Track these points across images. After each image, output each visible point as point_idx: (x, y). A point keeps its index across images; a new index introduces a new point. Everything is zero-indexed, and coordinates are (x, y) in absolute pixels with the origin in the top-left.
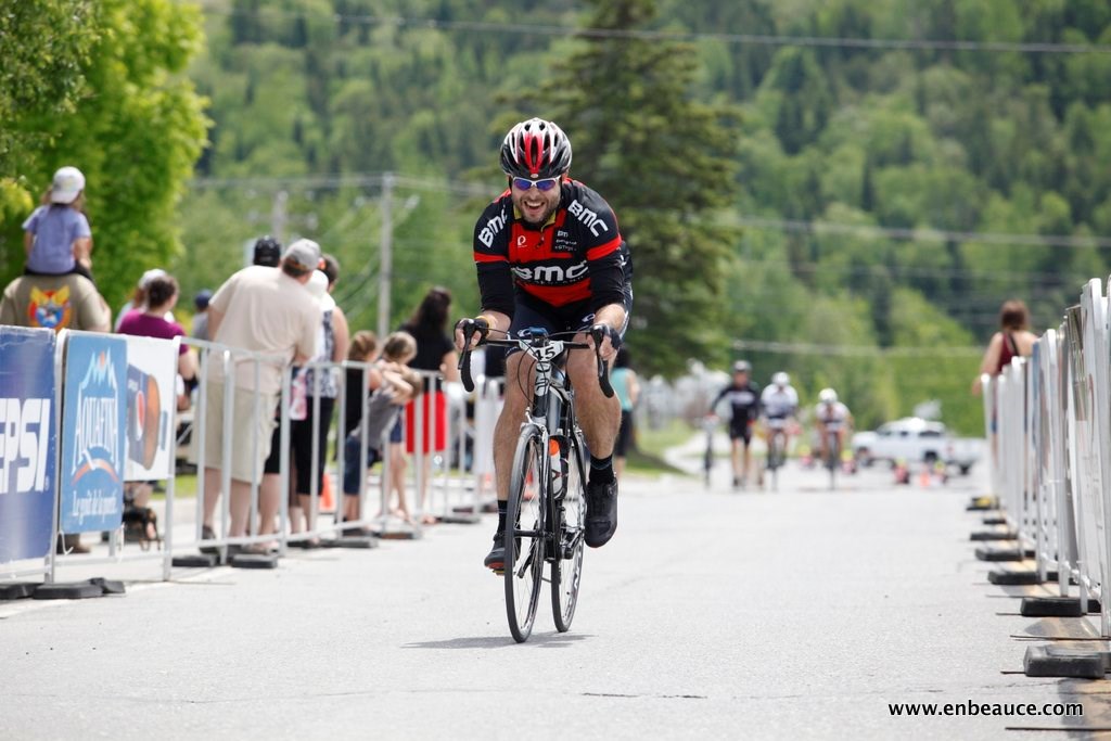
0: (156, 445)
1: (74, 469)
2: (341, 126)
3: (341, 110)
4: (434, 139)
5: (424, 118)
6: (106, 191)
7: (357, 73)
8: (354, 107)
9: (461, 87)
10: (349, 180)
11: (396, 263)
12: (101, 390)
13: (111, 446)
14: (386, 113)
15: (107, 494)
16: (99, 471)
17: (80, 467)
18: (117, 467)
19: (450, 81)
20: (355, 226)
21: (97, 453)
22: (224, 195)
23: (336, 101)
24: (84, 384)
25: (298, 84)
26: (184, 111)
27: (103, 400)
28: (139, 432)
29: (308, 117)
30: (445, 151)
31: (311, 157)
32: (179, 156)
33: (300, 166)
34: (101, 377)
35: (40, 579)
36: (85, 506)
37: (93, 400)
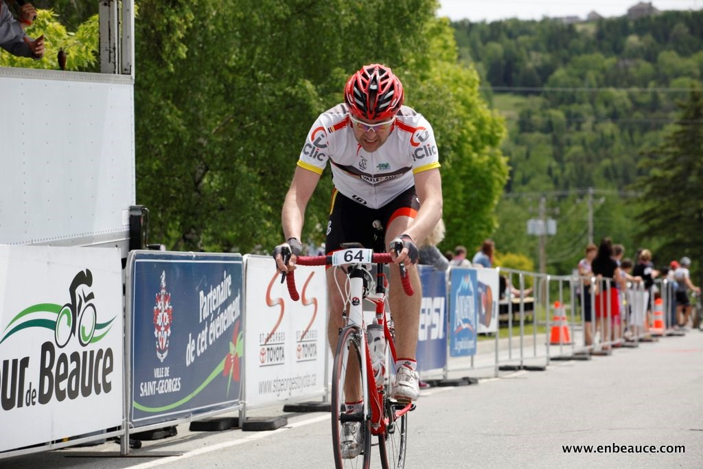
0: (491, 316)
1: (455, 329)
2: (569, 167)
3: (569, 160)
4: (611, 171)
5: (606, 162)
6: (465, 202)
7: (576, 143)
8: (575, 159)
9: (623, 148)
10: (573, 191)
11: (595, 228)
12: (466, 292)
13: (471, 318)
14: (589, 160)
15: (470, 339)
16: (467, 329)
17: (458, 327)
18: (474, 327)
19: (618, 145)
20: (576, 212)
21: (466, 321)
22: (517, 200)
23: (566, 157)
24: (459, 290)
25: (549, 149)
26: (499, 165)
27: (468, 297)
28: (484, 311)
29: (554, 164)
30: (616, 177)
31: (556, 182)
32: (497, 184)
33: (551, 186)
34: (467, 286)
35: (440, 378)
36: (461, 345)
37: (463, 297)
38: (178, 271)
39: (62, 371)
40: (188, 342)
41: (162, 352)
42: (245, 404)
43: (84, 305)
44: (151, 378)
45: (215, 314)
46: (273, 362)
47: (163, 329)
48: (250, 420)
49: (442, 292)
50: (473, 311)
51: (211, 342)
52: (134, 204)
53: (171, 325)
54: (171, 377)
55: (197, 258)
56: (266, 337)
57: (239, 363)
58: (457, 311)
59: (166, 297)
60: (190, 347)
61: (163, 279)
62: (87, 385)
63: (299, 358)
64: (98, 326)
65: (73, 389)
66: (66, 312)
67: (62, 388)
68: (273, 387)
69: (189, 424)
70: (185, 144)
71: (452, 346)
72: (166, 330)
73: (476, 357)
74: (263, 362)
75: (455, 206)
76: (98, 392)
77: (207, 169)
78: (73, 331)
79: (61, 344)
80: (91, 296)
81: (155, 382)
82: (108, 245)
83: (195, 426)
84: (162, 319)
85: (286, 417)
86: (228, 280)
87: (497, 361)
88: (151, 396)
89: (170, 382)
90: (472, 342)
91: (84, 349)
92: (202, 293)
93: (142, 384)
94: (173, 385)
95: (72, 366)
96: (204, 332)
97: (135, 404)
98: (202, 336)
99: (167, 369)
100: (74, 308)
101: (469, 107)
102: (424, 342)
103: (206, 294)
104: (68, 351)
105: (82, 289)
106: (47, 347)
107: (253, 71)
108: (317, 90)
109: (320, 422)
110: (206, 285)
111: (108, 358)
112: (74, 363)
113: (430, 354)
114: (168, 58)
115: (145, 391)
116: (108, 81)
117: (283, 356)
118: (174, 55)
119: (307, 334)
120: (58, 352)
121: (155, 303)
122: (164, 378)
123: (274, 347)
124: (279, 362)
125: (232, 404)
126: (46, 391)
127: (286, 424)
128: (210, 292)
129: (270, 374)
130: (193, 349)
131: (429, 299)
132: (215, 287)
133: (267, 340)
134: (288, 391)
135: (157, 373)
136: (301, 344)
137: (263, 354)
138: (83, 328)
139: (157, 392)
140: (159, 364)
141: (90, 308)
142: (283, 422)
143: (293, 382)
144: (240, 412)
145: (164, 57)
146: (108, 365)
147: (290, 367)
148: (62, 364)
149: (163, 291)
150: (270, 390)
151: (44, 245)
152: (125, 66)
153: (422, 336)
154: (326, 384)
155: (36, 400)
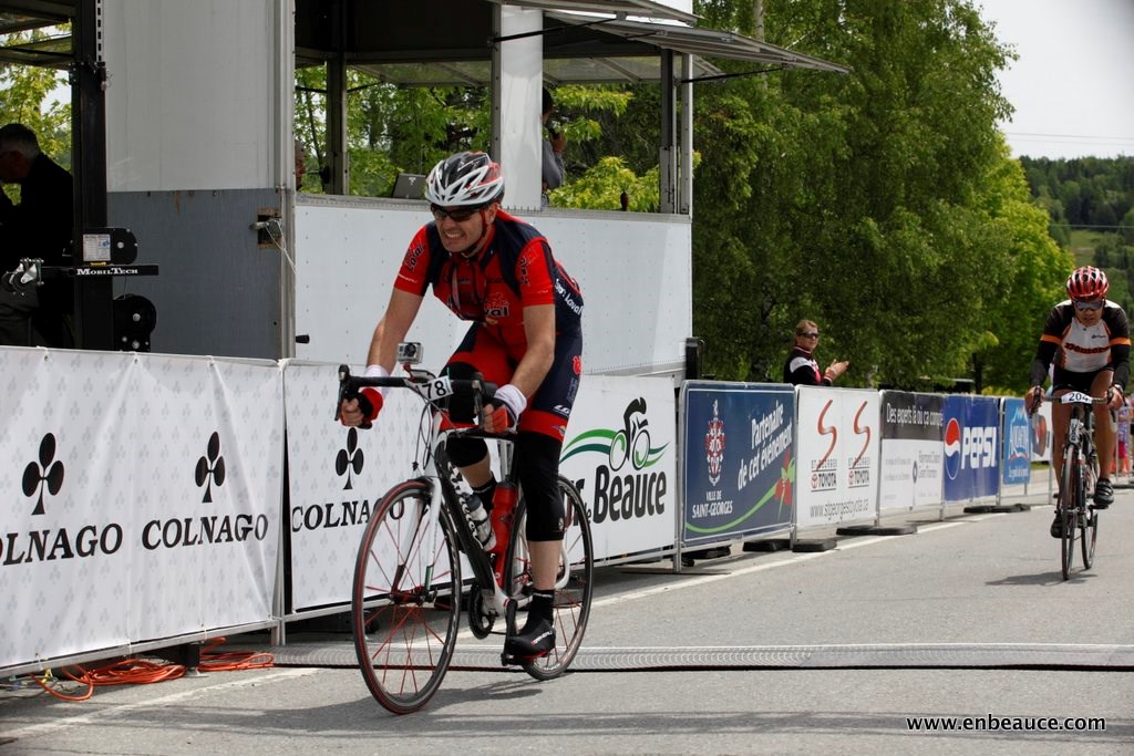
0: (1045, 446)
1: (1009, 457)
12: (1020, 423)
13: (1026, 448)
15: (1024, 467)
16: (1021, 458)
17: (1011, 456)
18: (1028, 456)
21: (1020, 450)
24: (1014, 420)
27: (1023, 427)
28: (1038, 440)
34: (1020, 417)
35: (994, 504)
36: (1015, 473)
37: (1016, 428)
38: (730, 400)
39: (616, 493)
40: (740, 467)
41: (714, 476)
42: (796, 527)
43: (638, 431)
44: (704, 501)
45: (768, 441)
46: (825, 488)
47: (715, 454)
48: (800, 542)
49: (995, 424)
50: (1027, 440)
51: (763, 468)
52: (691, 336)
53: (725, 451)
54: (723, 500)
55: (749, 388)
56: (818, 463)
57: (791, 488)
58: (1011, 441)
59: (718, 424)
60: (742, 472)
61: (716, 407)
62: (640, 506)
63: (851, 484)
64: (652, 451)
65: (627, 509)
66: (621, 437)
67: (616, 509)
68: (824, 512)
69: (742, 545)
70: (752, 279)
71: (1006, 474)
72: (719, 455)
73: (1029, 486)
74: (815, 487)
75: (1024, 339)
76: (651, 513)
77: (774, 303)
78: (627, 455)
79: (615, 468)
80: (645, 423)
81: (707, 505)
82: (665, 375)
83: (748, 547)
84: (715, 445)
85: (835, 540)
86: (780, 410)
87: (1050, 489)
88: (703, 518)
89: (722, 505)
90: (1026, 470)
91: (639, 472)
92: (754, 421)
93: (695, 506)
94: (724, 508)
95: (626, 489)
96: (756, 459)
97: (687, 525)
98: (755, 462)
99: (719, 493)
100: (628, 434)
101: (1040, 244)
102: (975, 470)
103: (758, 423)
104: (622, 475)
105: (636, 417)
106: (602, 470)
107: (819, 208)
108: (879, 228)
109: (869, 545)
110: (758, 414)
111: (662, 481)
112: (628, 486)
113: (982, 480)
114: (734, 197)
115: (698, 513)
116: (667, 220)
117: (835, 482)
118: (739, 194)
119: (860, 461)
120: (612, 475)
121: (708, 431)
122: (716, 501)
123: (826, 473)
124: (831, 487)
125: (783, 527)
126: (600, 512)
127: (836, 546)
128: (761, 420)
129: (822, 499)
130: (745, 474)
131: (981, 429)
132: (767, 415)
133: (819, 466)
134: (839, 516)
135: (710, 497)
136: (854, 471)
137: (814, 480)
138: (637, 453)
139: (709, 514)
140: (712, 489)
141: (644, 434)
142: (832, 544)
143: (845, 507)
144: (791, 534)
145: (730, 196)
146: (661, 488)
147: (842, 492)
148: (617, 487)
149: (716, 419)
150: (821, 514)
151: (601, 374)
152: (683, 206)
153: (974, 463)
154: (878, 509)
155: (591, 519)
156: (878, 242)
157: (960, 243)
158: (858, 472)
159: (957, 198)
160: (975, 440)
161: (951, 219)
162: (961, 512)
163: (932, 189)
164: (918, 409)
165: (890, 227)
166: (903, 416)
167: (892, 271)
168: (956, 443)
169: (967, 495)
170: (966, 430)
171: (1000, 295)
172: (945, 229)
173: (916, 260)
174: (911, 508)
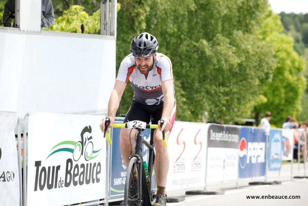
0: (289, 152)
1: (271, 158)
6: (285, 98)
12: (277, 141)
13: (279, 153)
15: (278, 162)
18: (281, 157)
21: (276, 154)
24: (273, 139)
27: (278, 143)
32: (301, 90)
34: (277, 138)
35: (263, 181)
36: (274, 165)
37: (275, 143)
39: (76, 172)
43: (87, 142)
44: (120, 177)
46: (179, 171)
50: (280, 149)
56: (176, 159)
62: (88, 179)
63: (192, 169)
64: (94, 152)
65: (81, 180)
66: (79, 145)
71: (269, 166)
73: (281, 172)
74: (174, 171)
75: (280, 100)
76: (93, 182)
78: (82, 154)
79: (76, 160)
80: (91, 138)
81: (121, 179)
82: (101, 115)
85: (185, 197)
87: (292, 174)
88: (119, 185)
90: (279, 165)
91: (87, 162)
93: (115, 179)
95: (81, 170)
97: (111, 189)
100: (83, 143)
101: (288, 54)
102: (254, 164)
104: (79, 163)
105: (87, 135)
106: (69, 161)
108: (208, 44)
110: (147, 134)
111: (99, 167)
112: (82, 169)
113: (258, 170)
114: (137, 28)
115: (117, 182)
116: (103, 38)
117: (184, 168)
118: (140, 27)
119: (197, 158)
120: (74, 164)
123: (180, 164)
124: (182, 171)
126: (68, 181)
127: (184, 200)
129: (178, 176)
131: (257, 143)
133: (177, 160)
135: (123, 174)
136: (194, 163)
137: (174, 167)
138: (87, 153)
139: (122, 183)
140: (123, 170)
141: (91, 143)
143: (189, 181)
145: (135, 28)
146: (98, 170)
147: (188, 173)
148: (76, 169)
150: (178, 184)
151: (69, 113)
152: (112, 32)
153: (254, 161)
154: (206, 182)
155: (63, 185)
156: (208, 52)
157: (248, 52)
158: (196, 164)
159: (247, 30)
160: (254, 149)
161: (244, 41)
162: (247, 184)
163: (234, 26)
164: (226, 133)
165: (215, 44)
166: (218, 136)
167: (214, 65)
168: (245, 150)
169: (250, 176)
170: (250, 144)
171: (267, 77)
172: (241, 46)
173: (226, 61)
174: (222, 182)
